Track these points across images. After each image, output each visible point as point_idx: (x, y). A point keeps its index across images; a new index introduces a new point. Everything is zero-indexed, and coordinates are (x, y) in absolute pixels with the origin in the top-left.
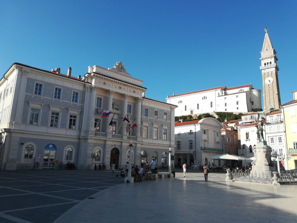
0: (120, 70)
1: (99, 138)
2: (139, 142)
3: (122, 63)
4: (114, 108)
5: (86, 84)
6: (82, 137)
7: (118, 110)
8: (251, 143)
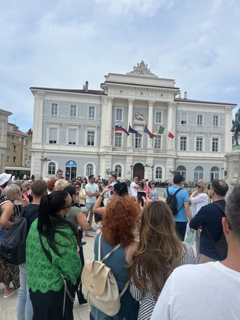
0: (141, 73)
1: (117, 154)
2: (169, 156)
3: (144, 63)
4: (138, 118)
5: (101, 97)
6: (100, 153)
7: (142, 120)
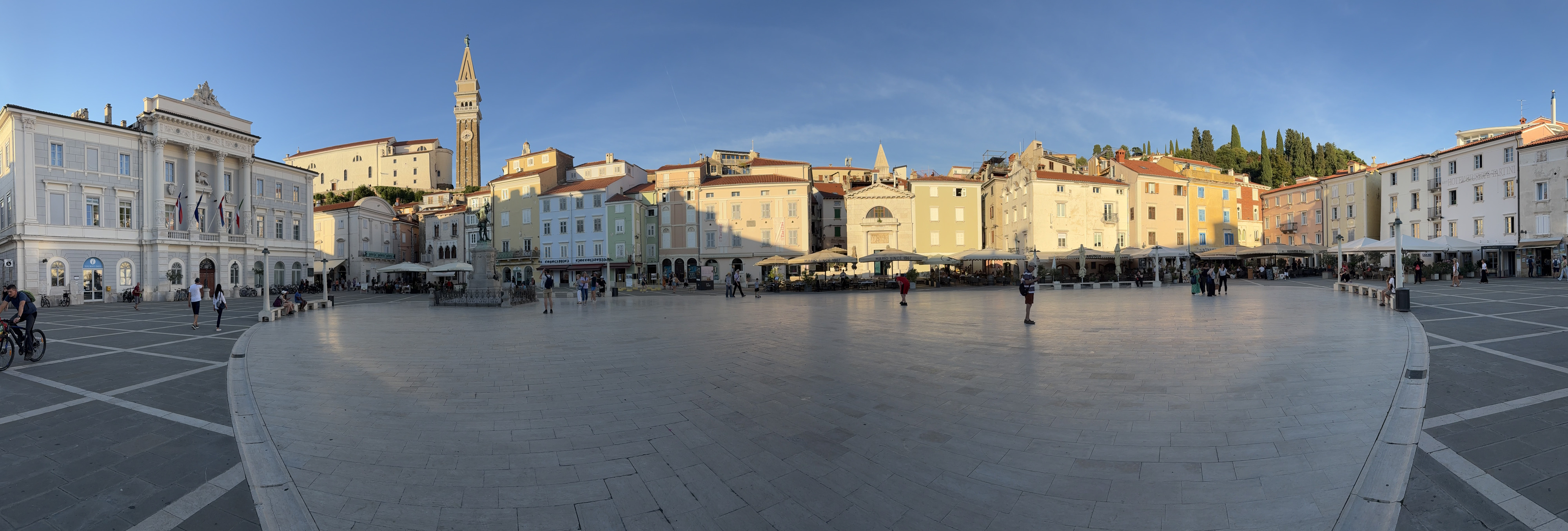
0: (206, 101)
1: (177, 243)
4: (200, 181)
5: (142, 137)
6: (146, 241)
7: (206, 184)
8: (441, 244)
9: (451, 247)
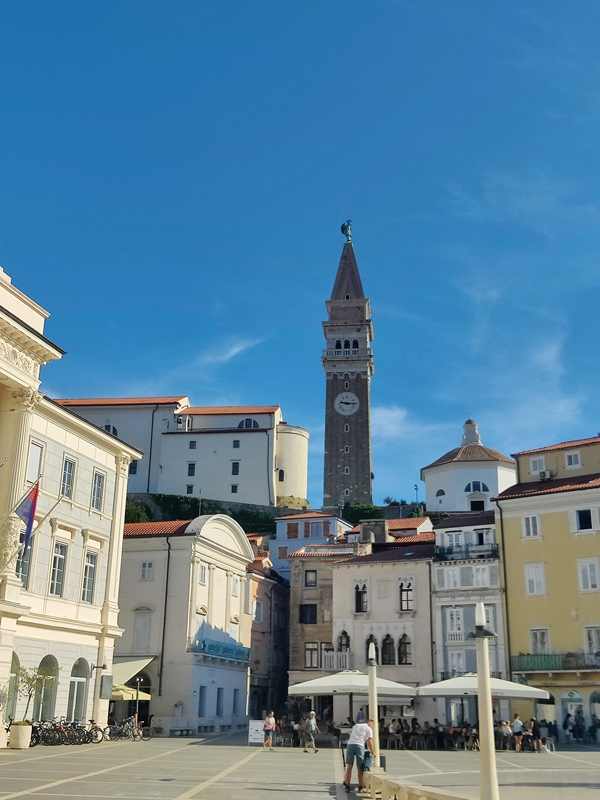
8: (372, 628)
9: (396, 637)
